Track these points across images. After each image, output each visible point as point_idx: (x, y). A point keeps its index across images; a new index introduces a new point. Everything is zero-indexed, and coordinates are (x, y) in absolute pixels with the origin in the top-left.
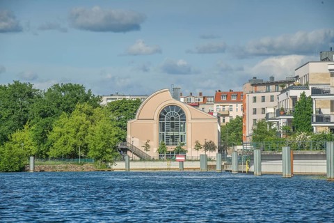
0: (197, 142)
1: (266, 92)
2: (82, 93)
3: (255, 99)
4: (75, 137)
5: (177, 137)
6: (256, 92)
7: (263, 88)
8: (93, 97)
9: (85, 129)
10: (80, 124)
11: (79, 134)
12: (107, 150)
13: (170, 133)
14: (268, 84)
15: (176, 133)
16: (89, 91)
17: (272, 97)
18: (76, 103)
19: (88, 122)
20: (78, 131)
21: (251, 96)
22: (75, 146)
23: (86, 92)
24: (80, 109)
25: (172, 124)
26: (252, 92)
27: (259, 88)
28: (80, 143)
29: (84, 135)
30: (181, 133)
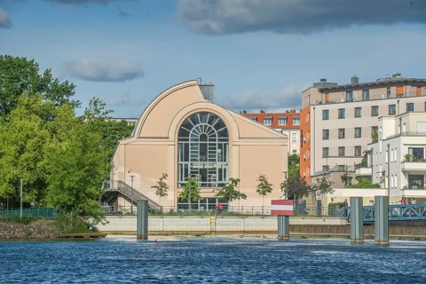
0: (262, 178)
1: (347, 102)
2: (32, 75)
3: (326, 115)
4: (15, 165)
5: (213, 171)
6: (327, 103)
7: (342, 96)
8: (55, 85)
9: (38, 148)
10: (28, 137)
11: (24, 156)
12: (88, 190)
13: (199, 165)
14: (349, 89)
15: (208, 166)
16: (47, 73)
17: (358, 109)
18: (18, 93)
19: (44, 132)
20: (22, 151)
21: (320, 109)
22: (15, 182)
23: (41, 73)
24: (28, 106)
25: (203, 147)
26: (321, 103)
27: (332, 96)
28: (26, 177)
29: (36, 160)
30: (218, 165)
